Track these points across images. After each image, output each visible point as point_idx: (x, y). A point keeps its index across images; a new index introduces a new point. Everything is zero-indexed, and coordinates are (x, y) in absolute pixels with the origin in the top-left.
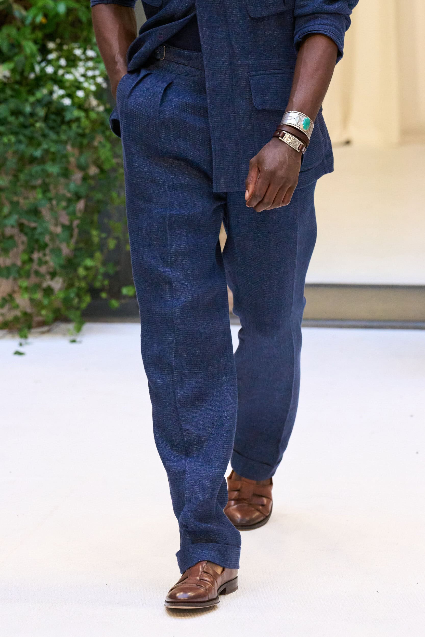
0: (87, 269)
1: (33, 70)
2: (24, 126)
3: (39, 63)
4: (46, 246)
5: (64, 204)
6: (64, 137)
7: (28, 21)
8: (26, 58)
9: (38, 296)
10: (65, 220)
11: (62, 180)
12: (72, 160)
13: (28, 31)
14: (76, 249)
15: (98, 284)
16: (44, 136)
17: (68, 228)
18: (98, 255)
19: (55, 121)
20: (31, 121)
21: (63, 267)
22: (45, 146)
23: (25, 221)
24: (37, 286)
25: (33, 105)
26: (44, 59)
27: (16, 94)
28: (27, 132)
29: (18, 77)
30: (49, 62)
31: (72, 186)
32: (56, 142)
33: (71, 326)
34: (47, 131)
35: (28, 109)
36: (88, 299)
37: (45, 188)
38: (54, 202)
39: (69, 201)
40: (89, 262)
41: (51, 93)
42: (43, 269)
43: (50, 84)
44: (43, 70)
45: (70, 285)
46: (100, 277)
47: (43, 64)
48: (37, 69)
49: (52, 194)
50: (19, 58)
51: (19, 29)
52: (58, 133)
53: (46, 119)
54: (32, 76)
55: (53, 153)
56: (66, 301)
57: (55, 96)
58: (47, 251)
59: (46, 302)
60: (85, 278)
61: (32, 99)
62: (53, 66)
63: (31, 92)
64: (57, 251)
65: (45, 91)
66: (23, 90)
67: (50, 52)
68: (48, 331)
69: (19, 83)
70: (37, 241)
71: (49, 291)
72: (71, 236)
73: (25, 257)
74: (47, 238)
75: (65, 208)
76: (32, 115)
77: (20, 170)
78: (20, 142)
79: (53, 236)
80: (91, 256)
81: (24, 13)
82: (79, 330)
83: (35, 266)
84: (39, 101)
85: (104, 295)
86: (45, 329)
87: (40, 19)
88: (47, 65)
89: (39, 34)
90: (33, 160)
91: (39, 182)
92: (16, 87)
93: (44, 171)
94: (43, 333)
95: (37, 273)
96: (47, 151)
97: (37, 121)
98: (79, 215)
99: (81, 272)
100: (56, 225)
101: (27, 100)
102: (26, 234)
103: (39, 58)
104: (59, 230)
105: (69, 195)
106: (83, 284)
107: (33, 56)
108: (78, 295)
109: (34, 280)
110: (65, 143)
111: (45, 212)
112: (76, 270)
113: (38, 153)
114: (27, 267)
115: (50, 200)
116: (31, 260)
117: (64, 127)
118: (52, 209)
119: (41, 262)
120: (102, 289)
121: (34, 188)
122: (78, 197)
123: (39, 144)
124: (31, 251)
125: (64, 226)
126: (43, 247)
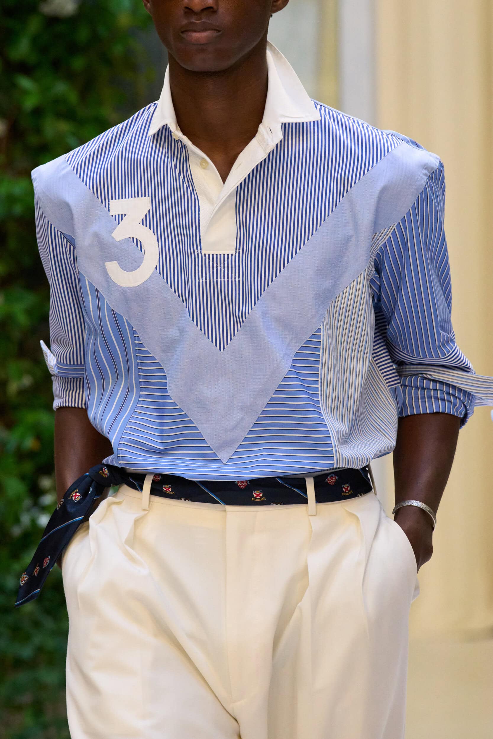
1: (17, 520)
3: (29, 510)
7: (11, 447)
8: (8, 503)
13: (11, 461)
16: (37, 624)
22: (37, 639)
26: (36, 504)
28: (10, 619)
30: (43, 509)
34: (40, 616)
37: (38, 709)
44: (34, 522)
47: (34, 512)
48: (25, 519)
54: (16, 531)
62: (49, 514)
63: (15, 556)
66: (4, 553)
67: (44, 492)
81: (4, 434)
87: (30, 443)
88: (39, 514)
89: (28, 467)
90: (18, 664)
91: (26, 698)
93: (35, 680)
96: (40, 650)
101: (9, 569)
103: (27, 502)
107: (19, 499)
113: (27, 652)
115: (45, 727)
121: (19, 708)
123: (27, 638)
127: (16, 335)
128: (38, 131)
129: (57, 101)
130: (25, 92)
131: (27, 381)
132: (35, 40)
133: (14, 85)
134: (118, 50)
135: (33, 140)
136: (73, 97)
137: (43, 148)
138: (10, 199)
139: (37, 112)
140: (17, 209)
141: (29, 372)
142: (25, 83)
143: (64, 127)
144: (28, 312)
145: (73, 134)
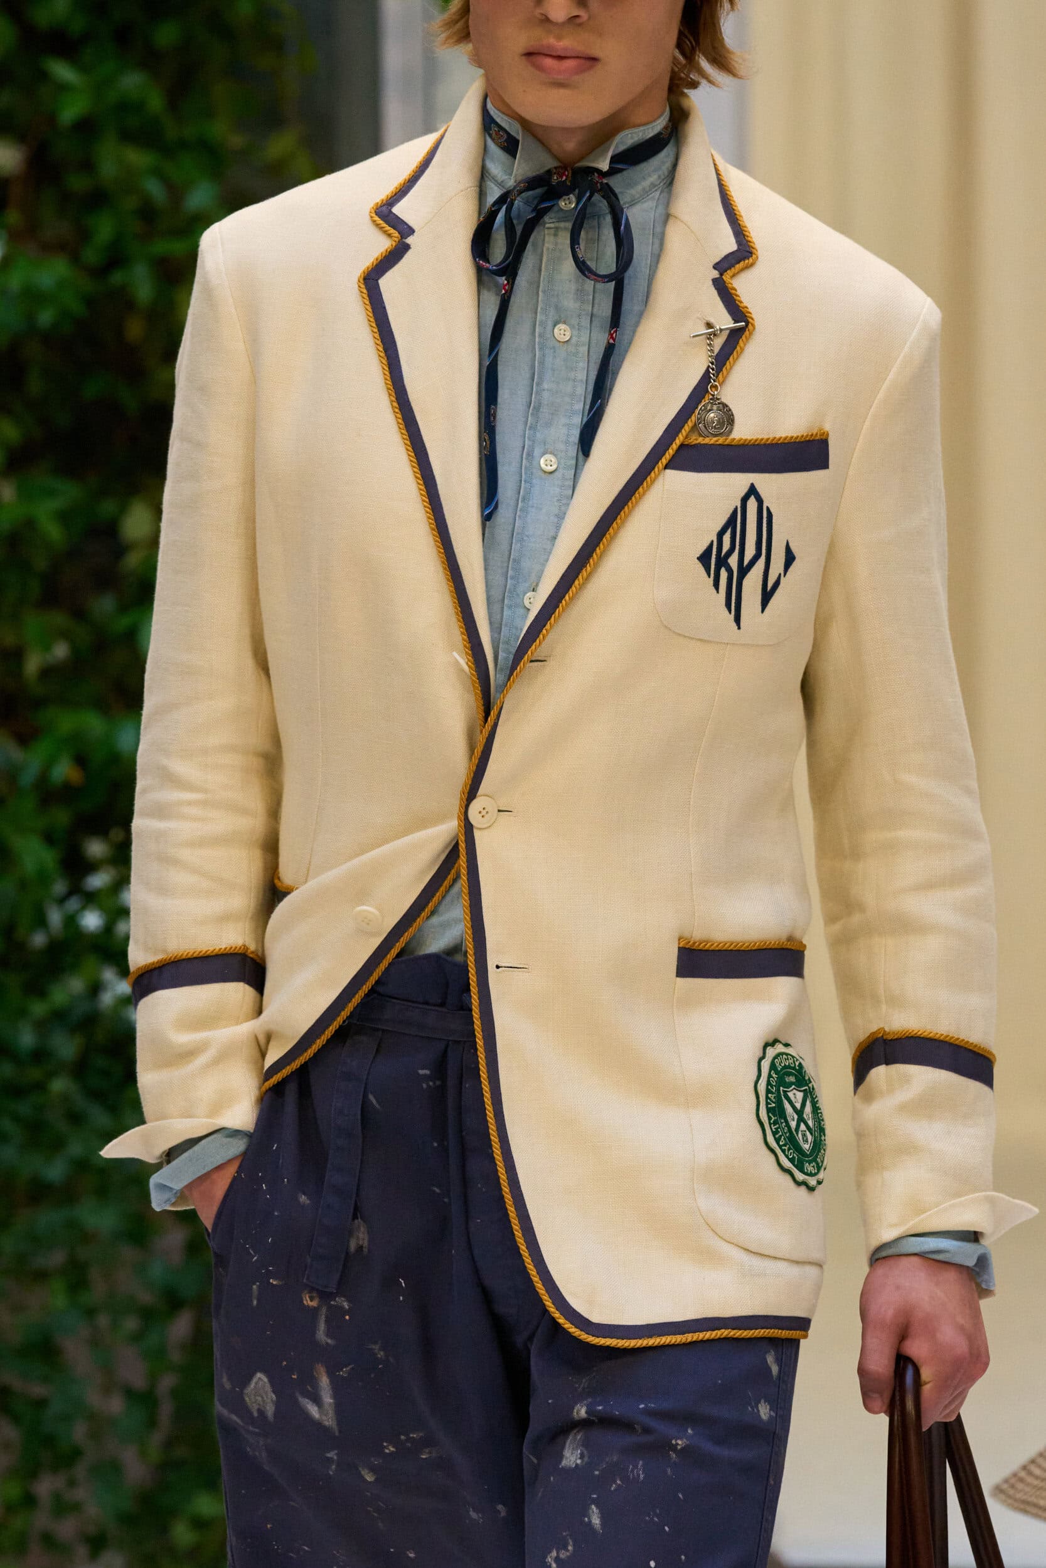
0: (200, 1524)
1: (41, 921)
2: (15, 1091)
3: (62, 901)
4: (74, 1455)
5: (131, 1324)
7: (28, 778)
8: (23, 885)
10: (134, 1372)
11: (128, 1253)
13: (27, 805)
14: (166, 1465)
17: (143, 1400)
20: (34, 1073)
21: (128, 1520)
22: (76, 1149)
23: (12, 1379)
25: (42, 1026)
26: (76, 889)
28: (24, 1108)
30: (91, 899)
31: (157, 1271)
34: (82, 1103)
35: (27, 1039)
37: (77, 1278)
38: (103, 1320)
39: (148, 1315)
40: (206, 1505)
41: (96, 988)
42: (66, 1529)
43: (90, 962)
44: (71, 921)
47: (73, 904)
48: (55, 917)
49: (97, 1291)
52: (114, 1109)
53: (80, 1069)
54: (39, 940)
55: (102, 1171)
57: (107, 999)
58: (80, 1470)
60: (193, 1553)
61: (39, 1009)
62: (102, 908)
63: (36, 988)
64: (109, 1471)
65: (76, 985)
66: (13, 983)
67: (91, 867)
70: (49, 1441)
72: (152, 1423)
73: (12, 1490)
74: (79, 1432)
75: (137, 1337)
76: (40, 1055)
79: (99, 1425)
80: (211, 1484)
81: (15, 753)
83: (41, 1520)
84: (59, 1016)
87: (64, 771)
88: (84, 908)
89: (61, 817)
90: (39, 1192)
91: (57, 1258)
93: (71, 1224)
95: (48, 1540)
96: (82, 1166)
97: (51, 1075)
98: (175, 1357)
99: (182, 1534)
100: (107, 1390)
101: (23, 1013)
102: (16, 1419)
103: (59, 887)
104: (116, 1405)
105: (146, 1297)
107: (43, 880)
109: (37, 1563)
111: (75, 1350)
112: (164, 1529)
113: (55, 1171)
114: (19, 1522)
115: (90, 1313)
116: (29, 1501)
118: (95, 1341)
119: (62, 1507)
121: (42, 1276)
122: (173, 1302)
123: (57, 1145)
124: (30, 1471)
125: (129, 1393)
126: (66, 1459)
127: (41, 563)
128: (88, 166)
129: (124, 107)
130: (63, 88)
131: (61, 651)
133: (44, 76)
134: (242, 9)
135: (77, 183)
136: (156, 102)
137: (98, 199)
138: (33, 297)
139: (86, 128)
140: (46, 317)
141: (65, 635)
142: (62, 71)
143: (138, 158)
144: (64, 517)
145: (157, 172)
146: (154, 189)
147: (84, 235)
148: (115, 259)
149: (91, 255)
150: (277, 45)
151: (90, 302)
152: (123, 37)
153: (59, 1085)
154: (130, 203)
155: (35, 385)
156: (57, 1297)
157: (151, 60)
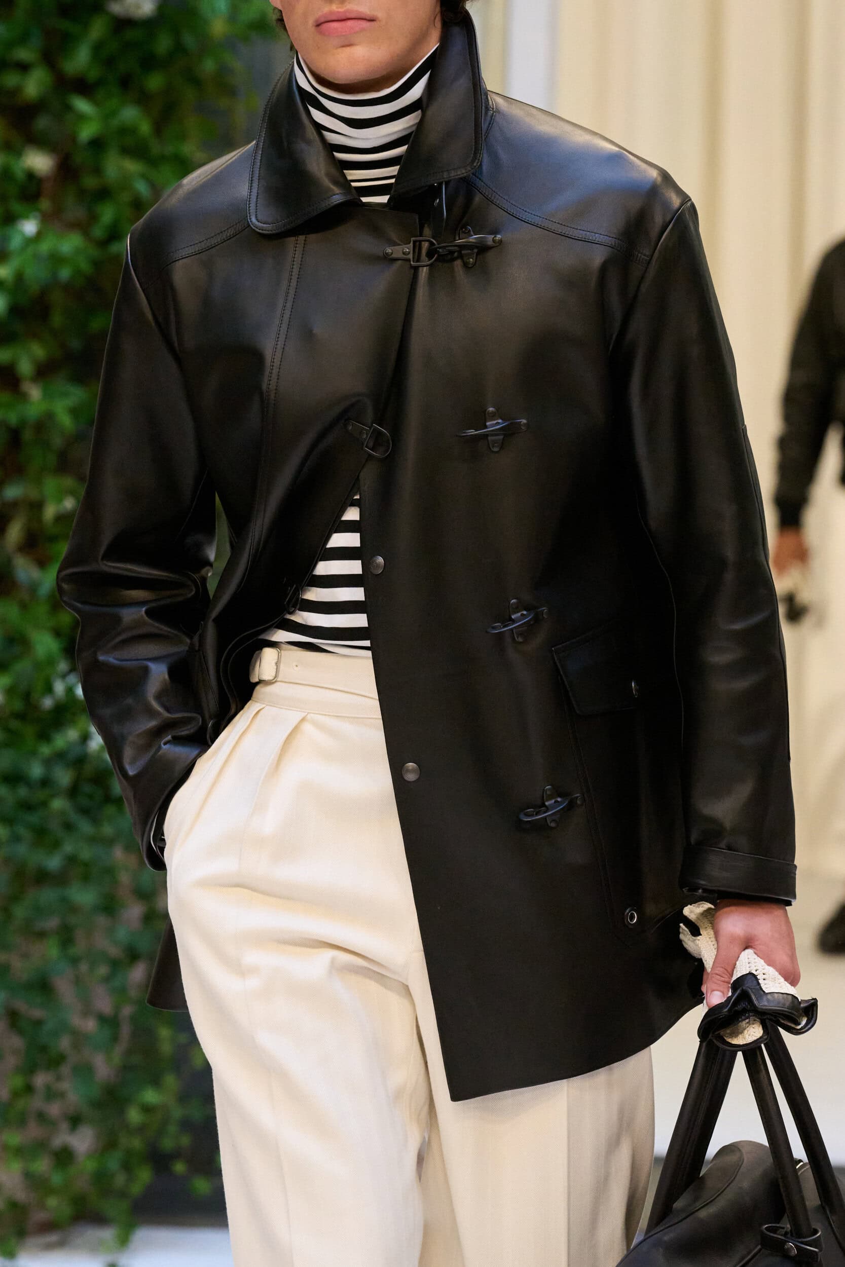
0: (147, 1109)
1: (49, 689)
2: (27, 806)
3: (64, 676)
4: (61, 1059)
5: (103, 970)
6: (107, 830)
7: (44, 591)
8: (36, 666)
9: (42, 1165)
10: (104, 1003)
11: (102, 920)
12: (125, 878)
13: (42, 610)
14: (126, 1068)
15: (168, 1144)
16: (69, 827)
17: (110, 1022)
18: (171, 1081)
19: (91, 797)
20: (41, 795)
21: (97, 1105)
22: (68, 848)
23: (20, 1005)
24: (40, 1146)
25: (48, 763)
27: (14, 740)
28: (34, 818)
29: (18, 705)
31: (122, 934)
32: (93, 840)
33: (107, 1234)
34: (74, 817)
35: (36, 771)
36: (145, 1176)
37: (66, 937)
38: (84, 967)
39: (116, 965)
40: (150, 1096)
41: (85, 738)
42: (54, 1109)
43: (82, 719)
44: (70, 691)
45: (109, 1144)
46: (172, 1129)
47: (72, 679)
48: (59, 688)
49: (79, 947)
50: (23, 666)
51: (24, 606)
52: (96, 821)
53: (73, 792)
54: (48, 703)
55: (86, 865)
56: (101, 1178)
57: (91, 747)
58: (65, 1070)
59: (57, 1179)
60: (141, 1129)
61: (45, 750)
63: (44, 736)
64: (84, 1071)
65: (72, 734)
66: (29, 731)
68: (61, 1245)
69: (21, 716)
70: (44, 1049)
71: (64, 1157)
72: (115, 1038)
73: (18, 1081)
74: (65, 1043)
75: (107, 979)
76: (45, 782)
77: (15, 898)
78: (16, 839)
79: (79, 1039)
80: (156, 1082)
81: (36, 574)
82: (124, 1241)
83: (37, 1102)
84: (60, 756)
85: (179, 1167)
86: (53, 1238)
89: (66, 618)
90: (42, 877)
91: (52, 923)
92: (14, 724)
93: (64, 900)
94: (49, 1247)
95: (41, 1117)
96: (72, 860)
97: (53, 796)
98: (133, 993)
99: (134, 1116)
100: (85, 1015)
101: (34, 753)
102: (20, 1032)
103: (63, 666)
104: (90, 1025)
105: (114, 951)
106: (137, 1143)
107: (51, 662)
108: (127, 1167)
109: (34, 1131)
110: (109, 842)
111: (64, 987)
112: (122, 1112)
113: (54, 863)
114: (21, 1104)
115: (75, 961)
116: (29, 1089)
117: (110, 810)
118: (78, 981)
119: (51, 1094)
120: (175, 1155)
121: (42, 935)
122: (133, 955)
123: (56, 845)
124: (29, 1069)
125: (102, 1019)
126: (55, 1062)
127: (57, 442)
128: (97, 171)
129: (125, 131)
130: (82, 118)
131: (69, 504)
132: (97, 48)
133: (68, 108)
134: (209, 66)
135: (90, 182)
136: (145, 128)
137: (104, 194)
138: (56, 259)
139: (97, 144)
140: (65, 273)
141: (72, 493)
142: (82, 105)
143: (132, 166)
144: (74, 412)
145: (143, 176)
146: (142, 188)
147: (93, 218)
148: (114, 235)
149: (98, 232)
150: (231, 91)
151: (97, 264)
152: (125, 83)
153: (58, 804)
154: (125, 197)
155: (57, 319)
156: (51, 950)
157: (143, 99)
